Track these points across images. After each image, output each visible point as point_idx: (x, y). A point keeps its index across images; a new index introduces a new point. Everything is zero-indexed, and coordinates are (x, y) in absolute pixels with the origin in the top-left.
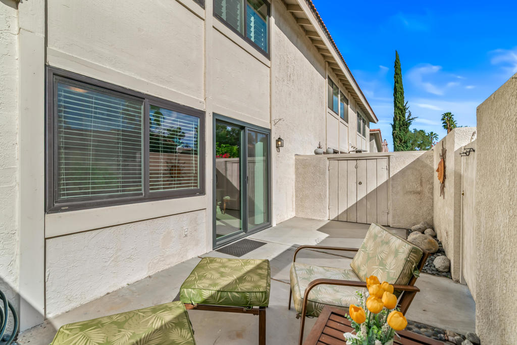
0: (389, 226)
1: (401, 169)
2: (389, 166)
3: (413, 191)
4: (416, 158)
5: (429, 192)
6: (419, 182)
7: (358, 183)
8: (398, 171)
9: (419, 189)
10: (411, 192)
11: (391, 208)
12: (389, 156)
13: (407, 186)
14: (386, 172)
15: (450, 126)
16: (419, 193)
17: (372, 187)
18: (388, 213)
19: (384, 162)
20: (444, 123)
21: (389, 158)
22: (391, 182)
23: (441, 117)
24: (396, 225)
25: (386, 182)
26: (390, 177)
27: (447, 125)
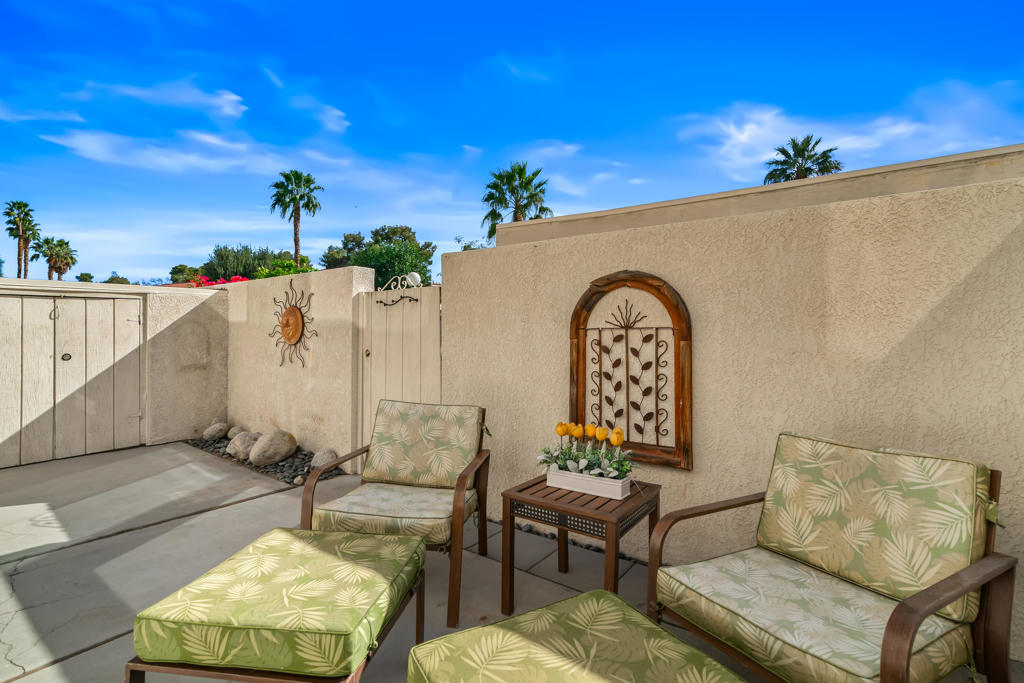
0: (143, 445)
1: (170, 323)
2: (145, 314)
3: (195, 365)
4: (200, 302)
5: (221, 365)
6: (205, 347)
7: (59, 357)
8: (165, 326)
9: (205, 361)
10: (189, 367)
11: (147, 404)
12: (145, 295)
13: (182, 356)
14: (136, 329)
15: (24, 232)
16: (204, 368)
17: (101, 364)
18: (141, 418)
19: (133, 308)
20: (9, 222)
21: (145, 300)
22: (148, 350)
23: (5, 208)
24: (159, 439)
25: (136, 350)
26: (149, 338)
27: (18, 228)
